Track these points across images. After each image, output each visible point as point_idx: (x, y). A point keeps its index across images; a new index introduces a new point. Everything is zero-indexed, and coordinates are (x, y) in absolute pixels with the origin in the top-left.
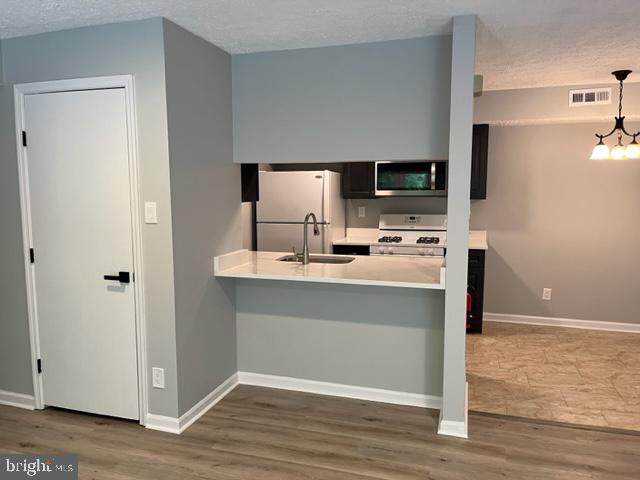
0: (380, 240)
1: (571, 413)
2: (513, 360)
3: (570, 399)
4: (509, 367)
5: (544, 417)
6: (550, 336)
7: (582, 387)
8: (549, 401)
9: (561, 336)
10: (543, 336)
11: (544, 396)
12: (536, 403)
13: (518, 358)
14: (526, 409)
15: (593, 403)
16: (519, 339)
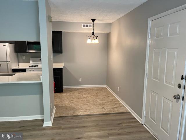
0: (30, 67)
1: (82, 112)
2: (70, 99)
3: (82, 108)
4: (68, 101)
5: (74, 115)
6: (81, 91)
7: (86, 104)
8: (77, 109)
9: (84, 90)
10: (79, 91)
11: (76, 108)
12: (73, 111)
13: (71, 98)
14: (70, 113)
15: (88, 108)
16: (73, 93)
